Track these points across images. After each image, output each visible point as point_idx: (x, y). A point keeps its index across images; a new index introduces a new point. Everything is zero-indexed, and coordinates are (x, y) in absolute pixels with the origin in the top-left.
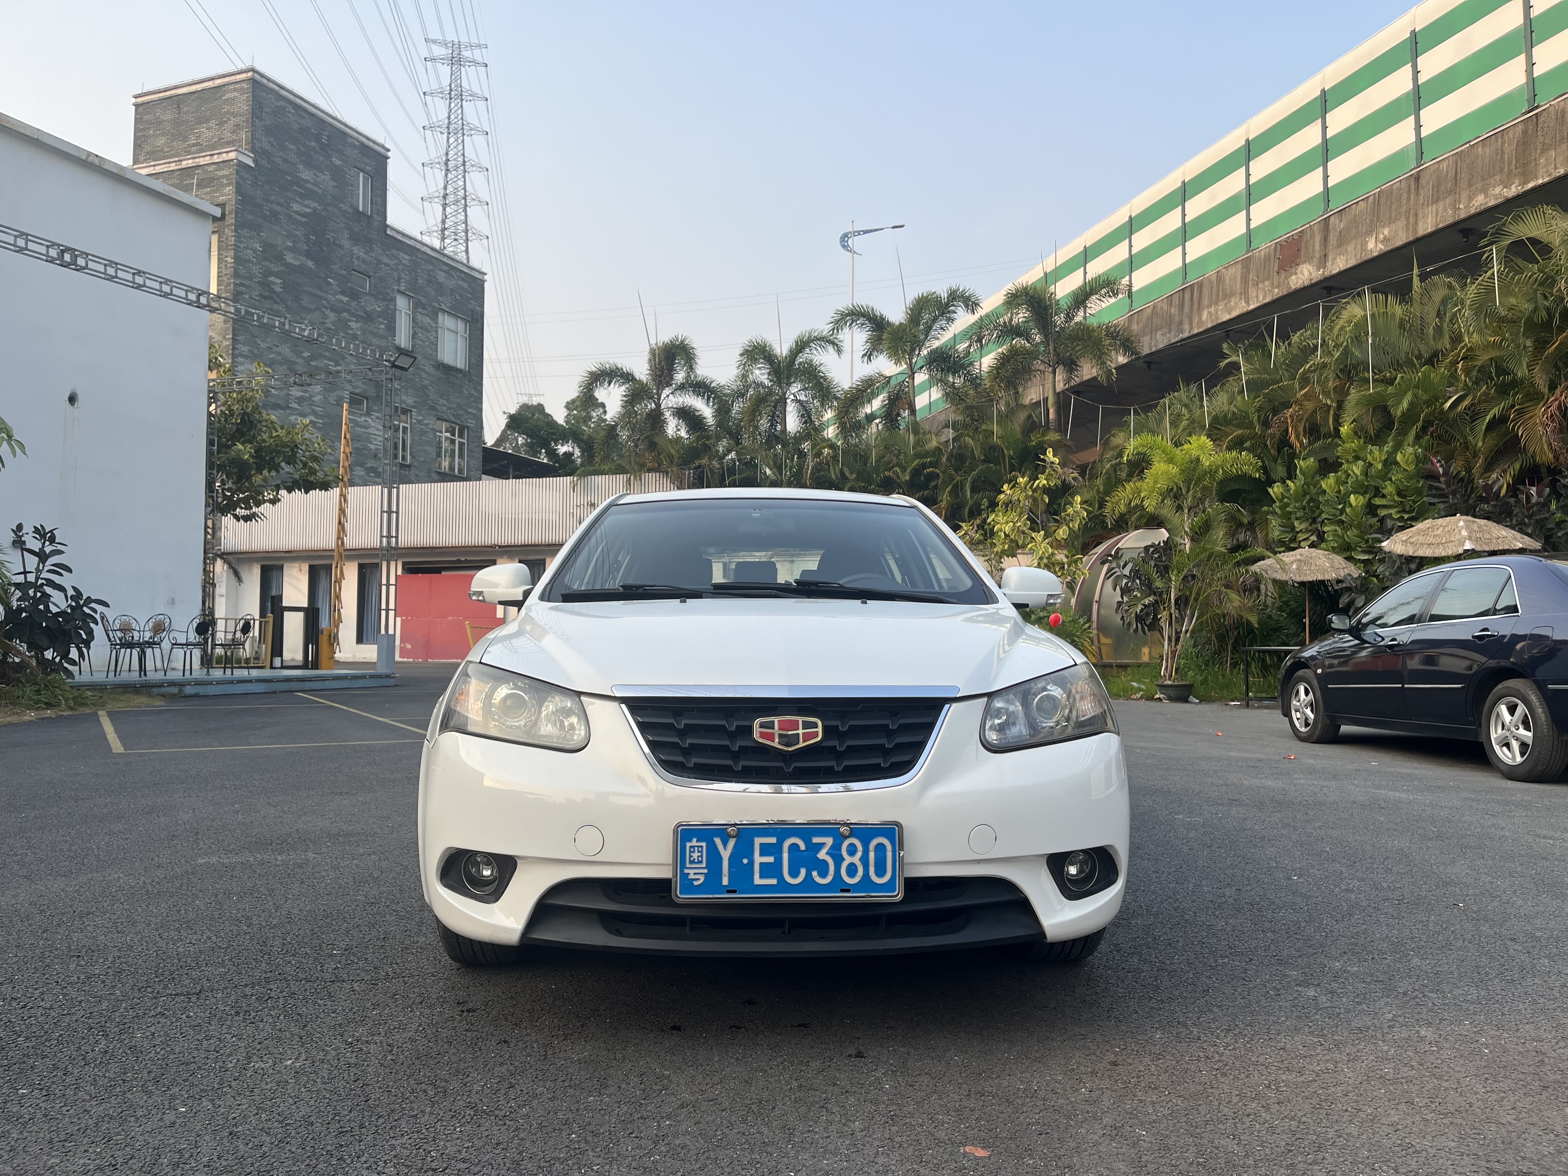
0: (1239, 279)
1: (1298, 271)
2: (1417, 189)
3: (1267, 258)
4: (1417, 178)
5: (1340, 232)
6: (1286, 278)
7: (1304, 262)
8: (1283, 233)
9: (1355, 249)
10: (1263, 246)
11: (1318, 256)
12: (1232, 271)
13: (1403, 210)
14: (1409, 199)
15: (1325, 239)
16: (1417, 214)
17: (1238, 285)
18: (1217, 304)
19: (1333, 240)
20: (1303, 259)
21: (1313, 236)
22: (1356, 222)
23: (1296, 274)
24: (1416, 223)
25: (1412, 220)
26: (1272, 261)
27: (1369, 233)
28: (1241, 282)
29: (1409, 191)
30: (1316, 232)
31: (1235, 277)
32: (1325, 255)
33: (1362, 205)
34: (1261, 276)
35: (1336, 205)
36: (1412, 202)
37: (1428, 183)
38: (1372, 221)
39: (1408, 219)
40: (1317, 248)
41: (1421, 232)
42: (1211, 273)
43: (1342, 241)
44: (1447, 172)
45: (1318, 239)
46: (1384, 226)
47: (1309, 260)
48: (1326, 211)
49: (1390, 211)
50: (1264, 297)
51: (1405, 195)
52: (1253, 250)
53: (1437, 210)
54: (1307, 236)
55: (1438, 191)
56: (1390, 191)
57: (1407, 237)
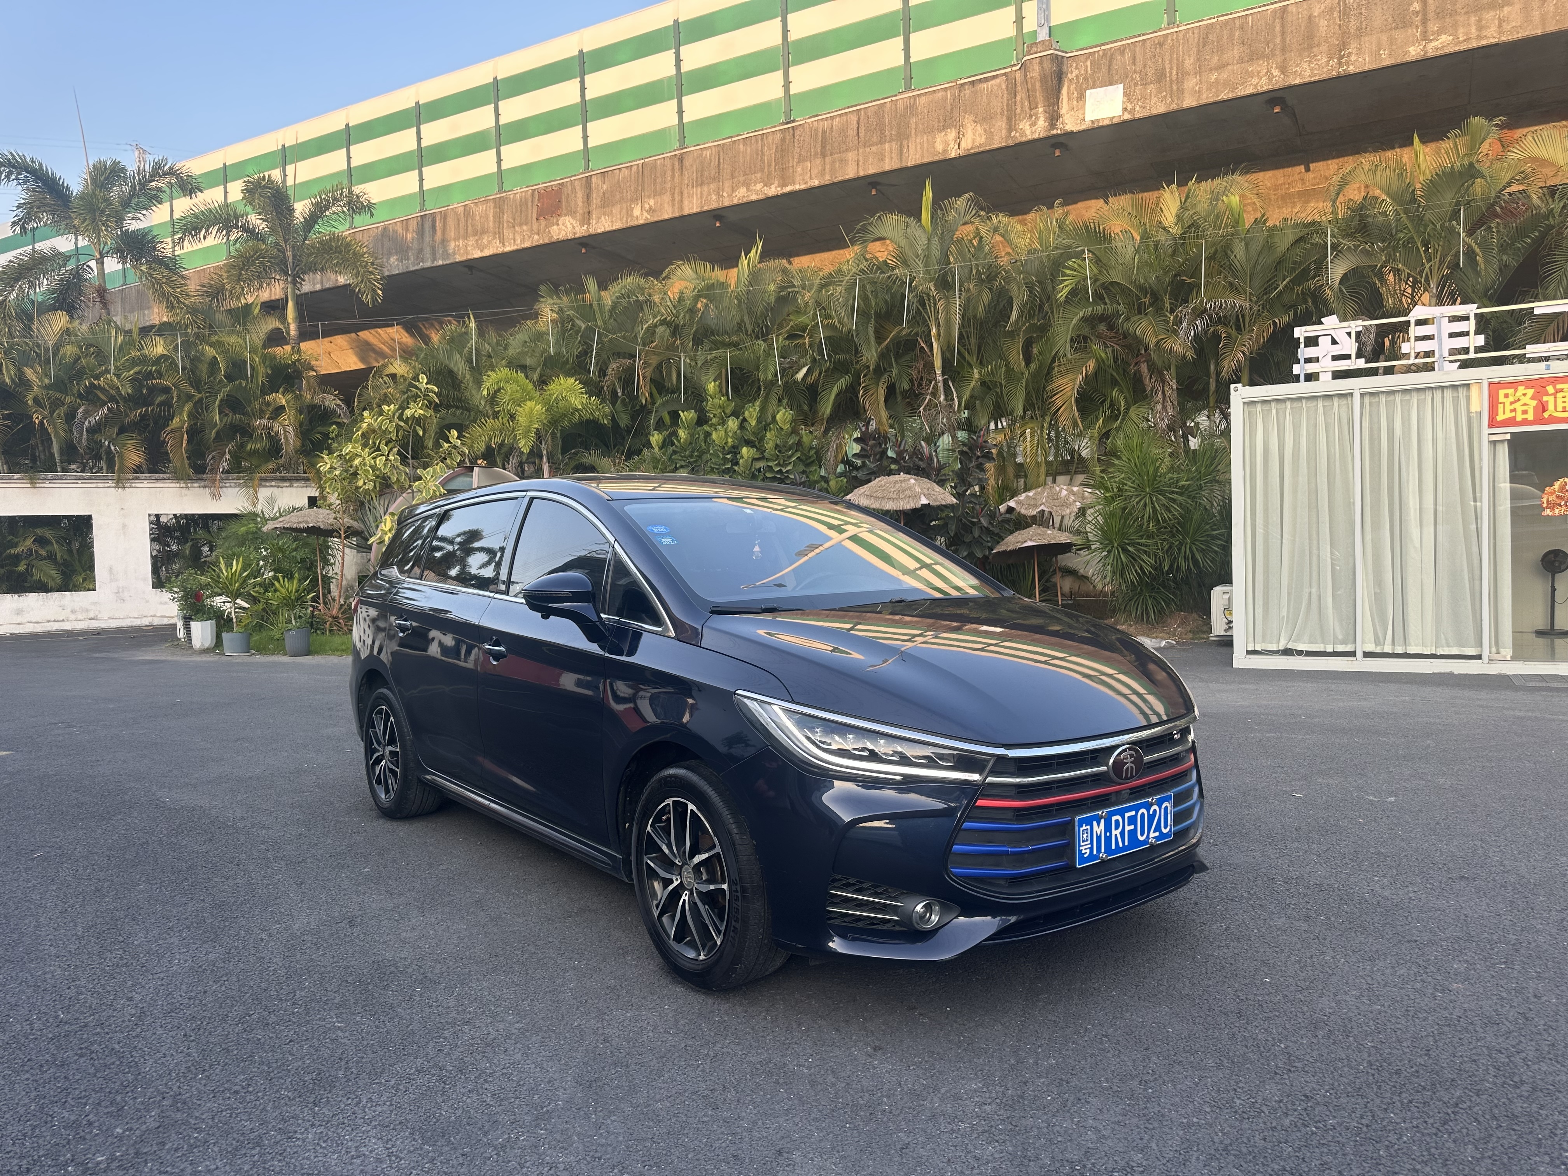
0: (491, 218)
1: (560, 222)
2: (681, 169)
3: (523, 203)
4: (681, 159)
5: (604, 193)
6: (546, 226)
7: (565, 215)
8: (541, 182)
9: (620, 213)
10: (518, 191)
11: (581, 211)
12: (482, 208)
13: (668, 186)
14: (673, 176)
15: (588, 197)
16: (682, 193)
17: (491, 224)
18: (466, 237)
19: (596, 199)
20: (565, 212)
21: (574, 189)
22: (620, 187)
23: (558, 225)
24: (681, 201)
25: (677, 198)
26: (530, 208)
27: (635, 200)
28: (494, 222)
29: (673, 170)
30: (578, 188)
31: (487, 215)
32: (589, 212)
33: (626, 172)
34: (518, 220)
35: (597, 165)
36: (676, 180)
37: (692, 166)
38: (636, 190)
39: (673, 194)
40: (580, 203)
41: (686, 212)
42: (457, 206)
43: (607, 203)
44: (710, 160)
45: (580, 195)
46: (649, 197)
47: (572, 213)
48: (587, 168)
49: (655, 184)
50: (523, 241)
51: (669, 173)
52: (505, 192)
53: (701, 193)
54: (568, 190)
55: (701, 176)
56: (654, 166)
57: (673, 212)
